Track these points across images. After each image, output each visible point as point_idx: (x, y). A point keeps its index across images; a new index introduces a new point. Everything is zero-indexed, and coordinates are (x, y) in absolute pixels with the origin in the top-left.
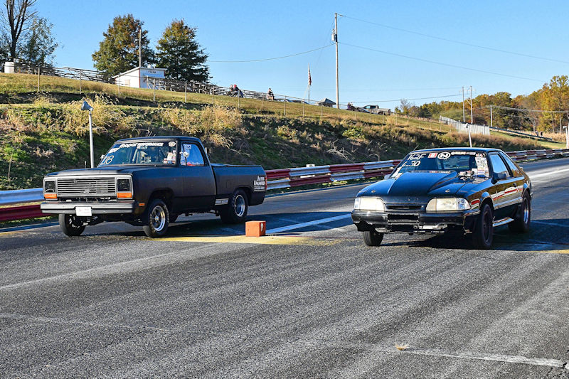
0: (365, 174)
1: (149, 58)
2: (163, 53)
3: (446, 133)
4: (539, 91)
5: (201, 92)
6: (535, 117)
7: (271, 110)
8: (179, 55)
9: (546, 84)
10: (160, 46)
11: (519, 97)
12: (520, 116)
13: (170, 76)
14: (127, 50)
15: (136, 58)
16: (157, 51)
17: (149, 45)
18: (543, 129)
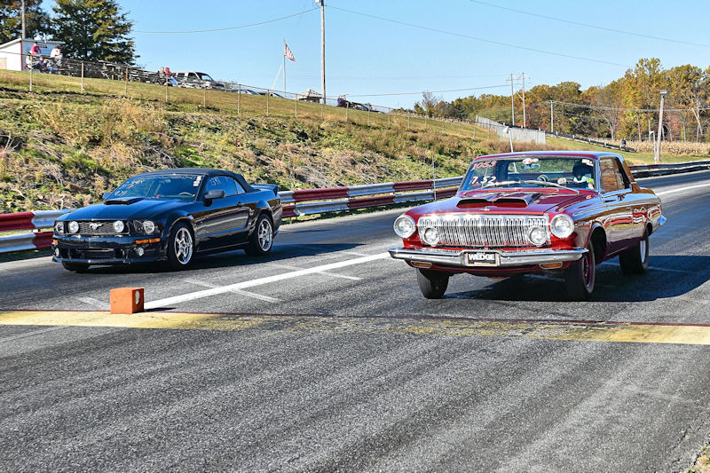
0: (349, 203)
1: (42, 25)
2: (63, 19)
3: (480, 141)
4: (619, 81)
5: (116, 78)
6: (613, 119)
7: (217, 106)
8: (87, 22)
9: (629, 70)
10: (59, 7)
11: (592, 89)
12: (593, 117)
13: (75, 54)
14: (7, 13)
15: (20, 27)
16: (53, 15)
17: (41, 6)
18: (625, 136)
